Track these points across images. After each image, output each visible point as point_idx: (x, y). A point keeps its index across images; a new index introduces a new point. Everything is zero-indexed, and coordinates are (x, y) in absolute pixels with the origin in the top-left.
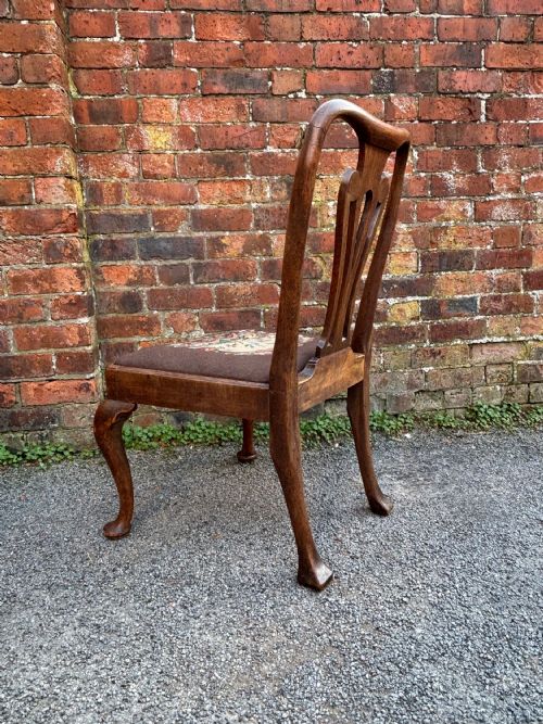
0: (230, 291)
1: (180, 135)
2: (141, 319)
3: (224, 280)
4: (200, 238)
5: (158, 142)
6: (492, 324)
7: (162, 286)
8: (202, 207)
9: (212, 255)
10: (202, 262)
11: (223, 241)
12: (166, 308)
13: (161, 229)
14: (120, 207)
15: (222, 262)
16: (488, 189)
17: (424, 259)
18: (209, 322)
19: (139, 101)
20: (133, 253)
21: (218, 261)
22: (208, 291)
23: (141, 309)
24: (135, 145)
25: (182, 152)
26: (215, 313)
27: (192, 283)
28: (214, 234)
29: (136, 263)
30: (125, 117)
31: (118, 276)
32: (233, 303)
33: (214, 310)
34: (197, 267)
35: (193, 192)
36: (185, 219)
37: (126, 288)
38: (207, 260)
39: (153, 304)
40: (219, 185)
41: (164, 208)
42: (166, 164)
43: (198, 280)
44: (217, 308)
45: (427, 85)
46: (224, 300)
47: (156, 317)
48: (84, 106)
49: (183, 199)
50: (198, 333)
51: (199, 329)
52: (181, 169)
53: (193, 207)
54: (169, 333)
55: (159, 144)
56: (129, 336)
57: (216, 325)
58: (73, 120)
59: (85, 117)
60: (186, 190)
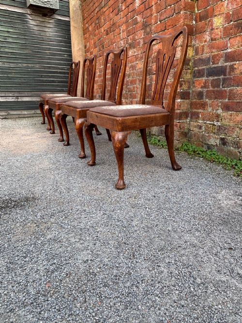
0: (234, 91)
1: (226, 18)
2: (202, 103)
3: (233, 86)
7: (211, 89)
8: (229, 50)
9: (230, 73)
10: (226, 77)
11: (235, 66)
12: (211, 98)
13: (214, 63)
14: (203, 55)
18: (224, 106)
19: (214, 7)
20: (204, 75)
21: (232, 77)
22: (225, 91)
23: (203, 98)
24: (211, 27)
25: (225, 26)
26: (227, 102)
27: (221, 87)
28: (232, 63)
29: (204, 79)
30: (209, 15)
31: (199, 84)
32: (235, 97)
33: (227, 100)
34: (224, 80)
35: (227, 44)
36: (222, 57)
37: (200, 89)
39: (207, 97)
40: (238, 38)
41: (216, 53)
42: (219, 33)
43: (223, 86)
44: (229, 99)
46: (231, 96)
47: (207, 102)
48: (198, 15)
49: (223, 48)
50: (220, 111)
51: (220, 109)
52: (224, 33)
53: (226, 51)
54: (210, 109)
55: (218, 24)
56: (198, 109)
57: (227, 108)
58: (194, 22)
59: (198, 20)
60: (225, 43)
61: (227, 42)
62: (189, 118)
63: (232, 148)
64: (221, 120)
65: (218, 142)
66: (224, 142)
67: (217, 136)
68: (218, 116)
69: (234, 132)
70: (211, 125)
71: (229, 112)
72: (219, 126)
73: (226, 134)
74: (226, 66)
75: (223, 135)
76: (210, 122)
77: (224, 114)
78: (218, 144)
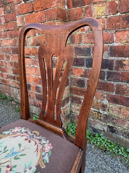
0: (124, 87)
1: (110, 7)
2: (84, 90)
3: (121, 81)
8: (115, 44)
9: (117, 69)
10: (112, 71)
11: (124, 62)
14: (80, 45)
15: (122, 73)
18: (111, 98)
20: (84, 64)
21: (119, 72)
22: (113, 85)
23: (84, 87)
24: (89, 16)
25: (109, 16)
26: (115, 95)
27: (106, 80)
28: (120, 59)
29: (84, 68)
30: (86, 2)
31: (78, 72)
32: (124, 93)
33: (114, 94)
34: (109, 74)
35: (112, 37)
37: (80, 78)
38: (114, 71)
40: (127, 32)
42: (101, 23)
43: (109, 79)
44: (116, 93)
46: (119, 90)
49: (107, 40)
50: (105, 102)
51: (106, 100)
52: (108, 25)
53: (111, 45)
55: (99, 13)
56: (79, 95)
57: (114, 100)
58: (66, 7)
59: (71, 5)
60: (109, 36)
61: (112, 36)
62: (70, 101)
63: (122, 136)
64: (108, 110)
65: (106, 128)
66: (112, 129)
67: (103, 123)
68: (104, 107)
69: (124, 124)
70: (96, 112)
71: (117, 105)
72: (106, 115)
73: (115, 124)
74: (112, 60)
75: (111, 123)
76: (95, 110)
77: (111, 106)
78: (106, 130)
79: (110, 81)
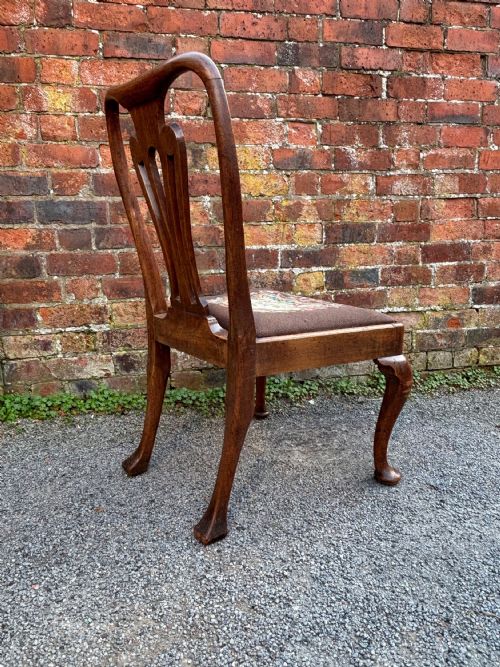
0: (134, 257)
1: (81, 97)
2: (40, 285)
3: (127, 246)
4: (102, 202)
5: (57, 103)
6: (393, 294)
7: (62, 251)
8: (103, 171)
9: (115, 220)
10: (105, 227)
12: (67, 273)
13: (61, 192)
14: (17, 168)
15: (126, 228)
16: (389, 164)
17: (329, 230)
18: (112, 288)
19: (38, 61)
20: (32, 217)
21: (120, 227)
22: (111, 257)
23: (40, 274)
24: (34, 106)
25: (82, 115)
26: (119, 279)
27: (94, 248)
28: (117, 199)
29: (34, 227)
30: (22, 76)
31: (15, 239)
33: (117, 276)
34: (100, 233)
35: (94, 156)
36: (87, 183)
37: (24, 252)
38: (109, 226)
39: (52, 270)
41: (63, 171)
42: (66, 126)
43: (101, 245)
44: (120, 274)
45: (331, 60)
46: (128, 266)
47: (56, 282)
49: (84, 162)
50: (101, 300)
51: (102, 295)
52: (81, 131)
53: (95, 171)
54: (70, 299)
55: (58, 106)
56: (27, 302)
57: (119, 292)
60: (88, 153)
61: (94, 153)
64: (110, 318)
65: (111, 368)
66: (126, 363)
67: (103, 356)
68: (100, 314)
70: (81, 335)
71: (129, 300)
72: (107, 333)
73: (130, 346)
74: (103, 204)
75: (121, 349)
76: (78, 329)
77: (115, 306)
78: (112, 371)
79: (105, 248)
